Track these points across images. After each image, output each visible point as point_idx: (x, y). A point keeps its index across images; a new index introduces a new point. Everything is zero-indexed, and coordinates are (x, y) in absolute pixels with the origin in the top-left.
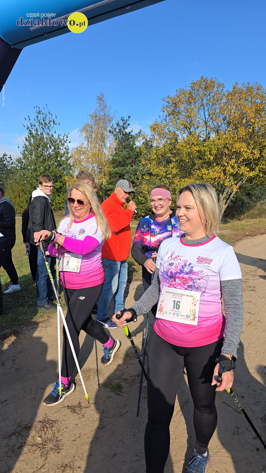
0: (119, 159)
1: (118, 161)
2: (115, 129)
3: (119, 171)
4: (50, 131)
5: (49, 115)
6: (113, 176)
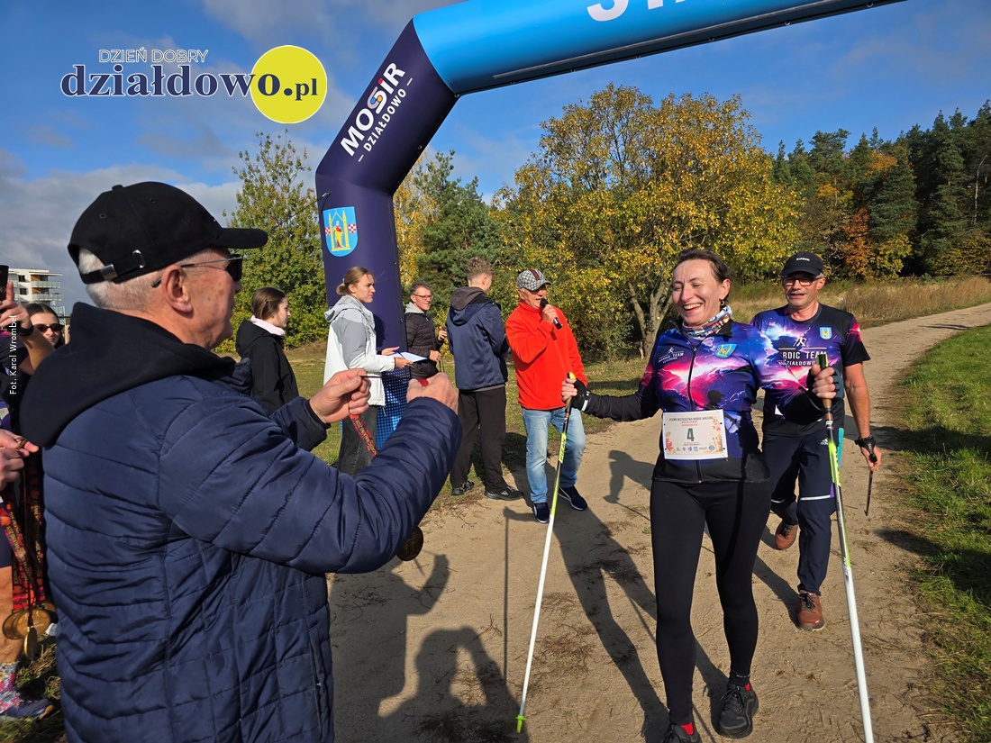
2: (426, 177)
3: (439, 259)
4: (290, 181)
5: (289, 150)
6: (426, 269)
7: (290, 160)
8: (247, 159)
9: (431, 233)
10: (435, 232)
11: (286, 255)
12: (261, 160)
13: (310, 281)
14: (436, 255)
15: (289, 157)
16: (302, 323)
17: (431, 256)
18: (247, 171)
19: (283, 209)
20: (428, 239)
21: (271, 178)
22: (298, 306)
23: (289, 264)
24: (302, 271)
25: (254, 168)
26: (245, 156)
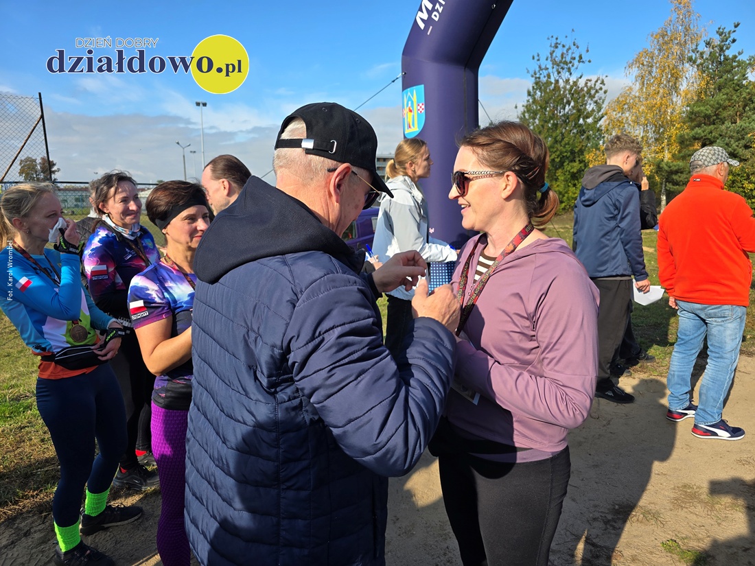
0: (706, 110)
1: (703, 114)
2: (702, 54)
3: (703, 134)
4: (571, 74)
5: (573, 47)
6: (687, 146)
7: (574, 56)
8: (538, 60)
9: (696, 109)
10: (702, 108)
11: (559, 138)
12: (549, 59)
13: (577, 159)
14: (699, 131)
15: (573, 53)
16: (566, 195)
17: (693, 132)
18: (537, 69)
19: (562, 99)
20: (693, 116)
21: (556, 73)
22: (564, 181)
23: (561, 146)
24: (572, 152)
25: (543, 67)
26: (536, 58)
